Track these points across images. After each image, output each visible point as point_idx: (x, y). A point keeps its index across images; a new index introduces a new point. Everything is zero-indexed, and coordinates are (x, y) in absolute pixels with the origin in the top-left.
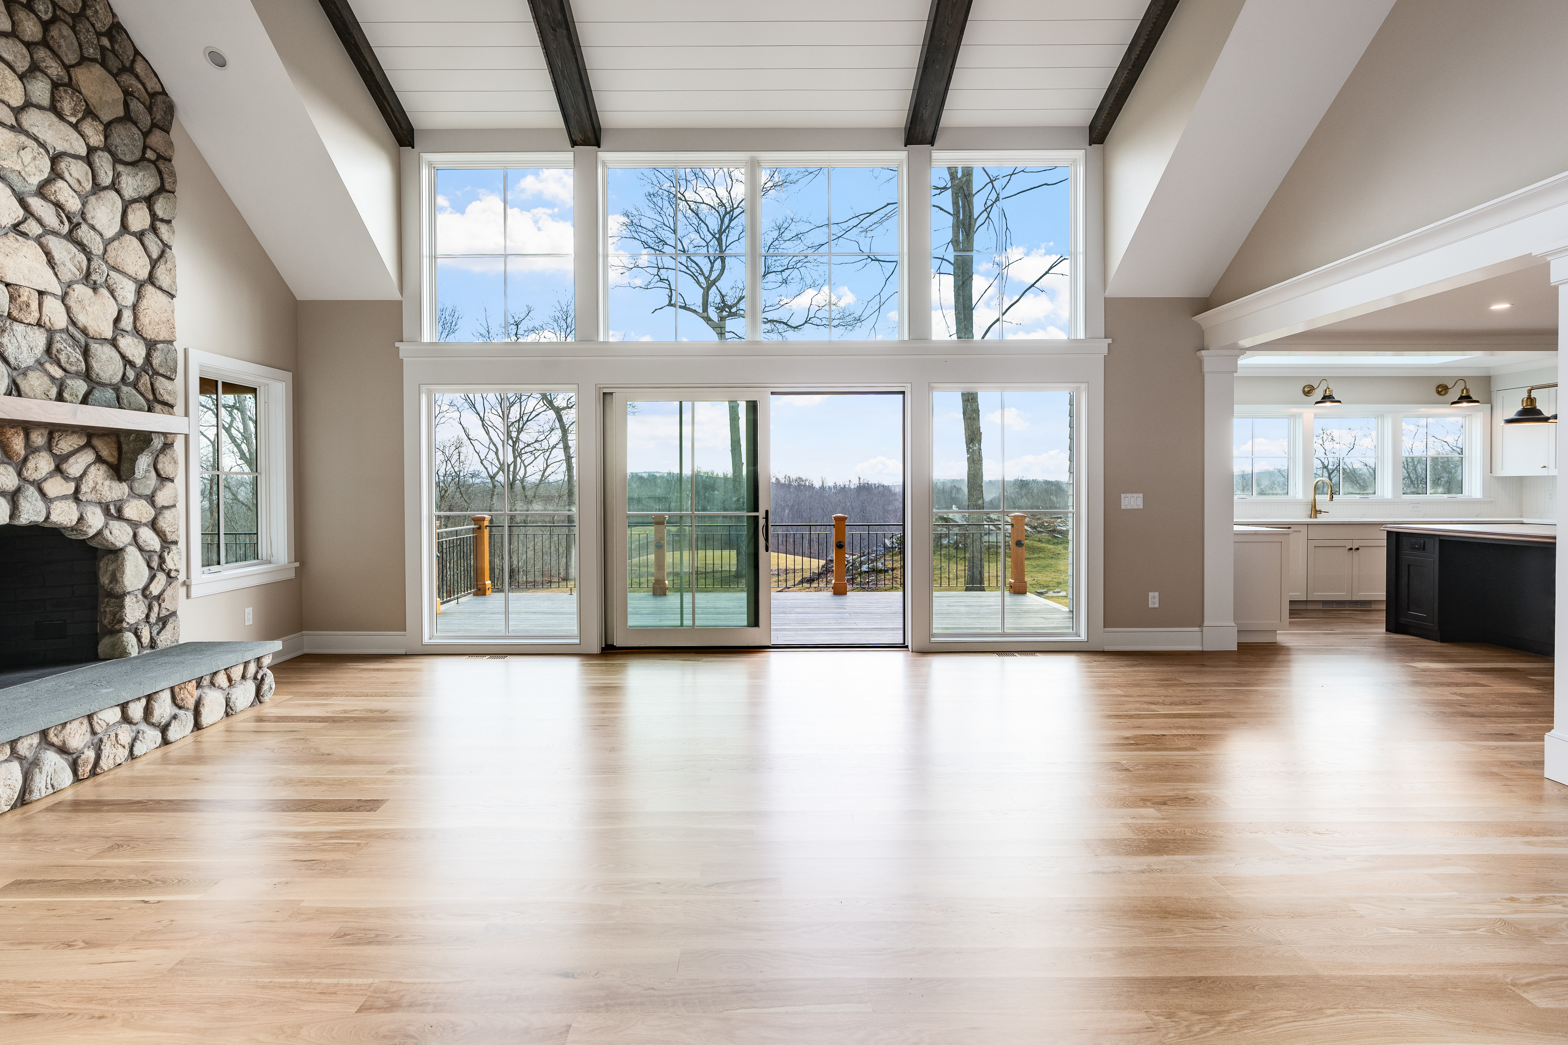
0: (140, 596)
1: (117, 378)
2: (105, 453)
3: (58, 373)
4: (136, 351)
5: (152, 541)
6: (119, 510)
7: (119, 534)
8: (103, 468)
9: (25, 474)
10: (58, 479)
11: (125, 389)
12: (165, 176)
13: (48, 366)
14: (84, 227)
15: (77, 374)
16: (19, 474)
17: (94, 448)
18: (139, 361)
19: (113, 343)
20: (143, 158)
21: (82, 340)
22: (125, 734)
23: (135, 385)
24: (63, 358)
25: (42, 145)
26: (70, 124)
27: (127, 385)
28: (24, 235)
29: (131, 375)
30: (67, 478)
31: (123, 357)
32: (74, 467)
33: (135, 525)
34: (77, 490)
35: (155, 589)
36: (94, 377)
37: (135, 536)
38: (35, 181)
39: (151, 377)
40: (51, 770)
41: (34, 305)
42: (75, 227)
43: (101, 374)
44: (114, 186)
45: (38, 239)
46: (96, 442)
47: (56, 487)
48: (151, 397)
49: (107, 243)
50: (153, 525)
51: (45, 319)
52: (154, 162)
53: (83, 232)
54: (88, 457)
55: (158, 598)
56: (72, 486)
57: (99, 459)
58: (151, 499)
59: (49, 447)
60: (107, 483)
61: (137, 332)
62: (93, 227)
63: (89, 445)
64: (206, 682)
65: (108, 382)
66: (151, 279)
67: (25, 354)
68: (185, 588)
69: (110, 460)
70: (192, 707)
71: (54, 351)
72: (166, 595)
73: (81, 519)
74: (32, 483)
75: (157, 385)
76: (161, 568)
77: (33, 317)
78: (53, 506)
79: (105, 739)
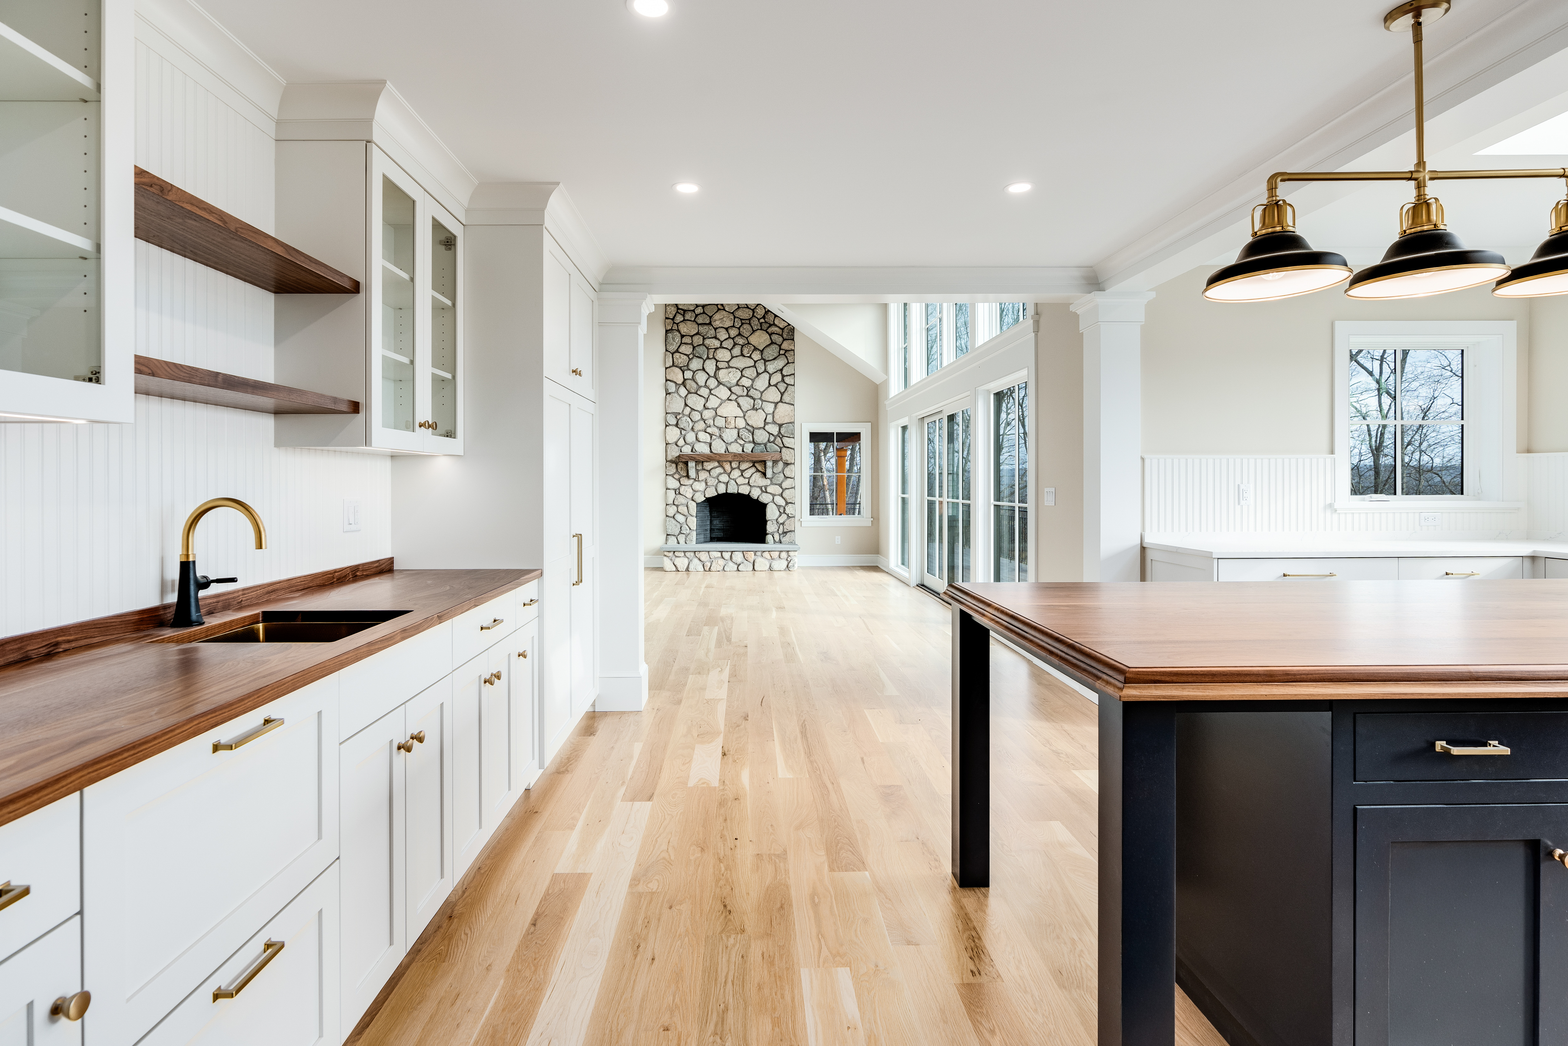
0: (775, 522)
1: (766, 441)
2: (760, 468)
3: (742, 442)
4: (774, 430)
5: (781, 502)
6: (766, 489)
7: (765, 499)
8: (759, 474)
9: (730, 477)
10: (742, 478)
11: (769, 444)
12: (788, 358)
13: (738, 441)
14: (752, 390)
15: (750, 442)
16: (729, 477)
17: (755, 467)
18: (776, 433)
19: (764, 428)
20: (780, 355)
21: (751, 429)
22: (721, 562)
23: (773, 442)
24: (743, 437)
25: (737, 369)
26: (748, 357)
27: (770, 443)
28: (731, 400)
29: (772, 439)
30: (745, 478)
31: (769, 433)
32: (747, 474)
33: (774, 495)
34: (749, 482)
35: (781, 520)
36: (755, 442)
37: (773, 499)
38: (735, 381)
39: (781, 439)
40: (695, 564)
41: (733, 422)
42: (748, 391)
43: (758, 441)
44: (765, 371)
45: (736, 400)
46: (756, 465)
47: (741, 480)
48: (782, 446)
49: (762, 393)
50: (781, 495)
51: (737, 426)
52: (784, 354)
53: (752, 392)
54: (753, 470)
55: (783, 524)
56: (747, 480)
57: (758, 471)
58: (780, 485)
59: (738, 467)
60: (760, 479)
61: (774, 422)
62: (756, 389)
63: (754, 466)
64: (759, 554)
65: (761, 443)
66: (781, 401)
67: (730, 438)
68: (800, 522)
69: (762, 471)
70: (752, 562)
71: (740, 435)
72: (786, 523)
73: (750, 492)
74: (733, 479)
75: (783, 441)
76: (784, 512)
77: (733, 426)
78: (740, 487)
79: (714, 561)
